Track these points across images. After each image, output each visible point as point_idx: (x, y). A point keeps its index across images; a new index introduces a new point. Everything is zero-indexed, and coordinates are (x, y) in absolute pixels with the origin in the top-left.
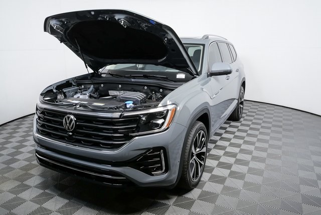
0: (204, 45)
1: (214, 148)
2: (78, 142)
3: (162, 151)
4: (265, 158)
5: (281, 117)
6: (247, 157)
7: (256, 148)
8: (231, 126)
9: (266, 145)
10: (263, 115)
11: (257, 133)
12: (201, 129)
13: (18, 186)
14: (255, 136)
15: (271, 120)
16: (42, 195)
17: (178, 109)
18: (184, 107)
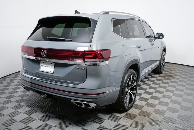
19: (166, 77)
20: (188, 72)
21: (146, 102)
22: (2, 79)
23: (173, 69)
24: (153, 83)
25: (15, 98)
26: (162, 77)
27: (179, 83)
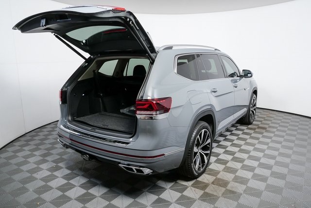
19: (257, 130)
20: (288, 123)
21: (224, 166)
22: (38, 130)
23: (269, 118)
24: (237, 139)
25: (52, 156)
26: (251, 129)
27: (274, 138)
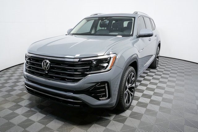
0: (135, 18)
1: (140, 85)
2: (51, 78)
3: (106, 84)
4: (174, 92)
5: (183, 67)
6: (162, 91)
7: (167, 86)
8: (150, 72)
9: (174, 84)
10: (171, 65)
11: (167, 76)
12: (132, 71)
13: (14, 106)
14: (167, 78)
15: (177, 69)
16: (29, 111)
17: (117, 57)
18: (121, 56)
